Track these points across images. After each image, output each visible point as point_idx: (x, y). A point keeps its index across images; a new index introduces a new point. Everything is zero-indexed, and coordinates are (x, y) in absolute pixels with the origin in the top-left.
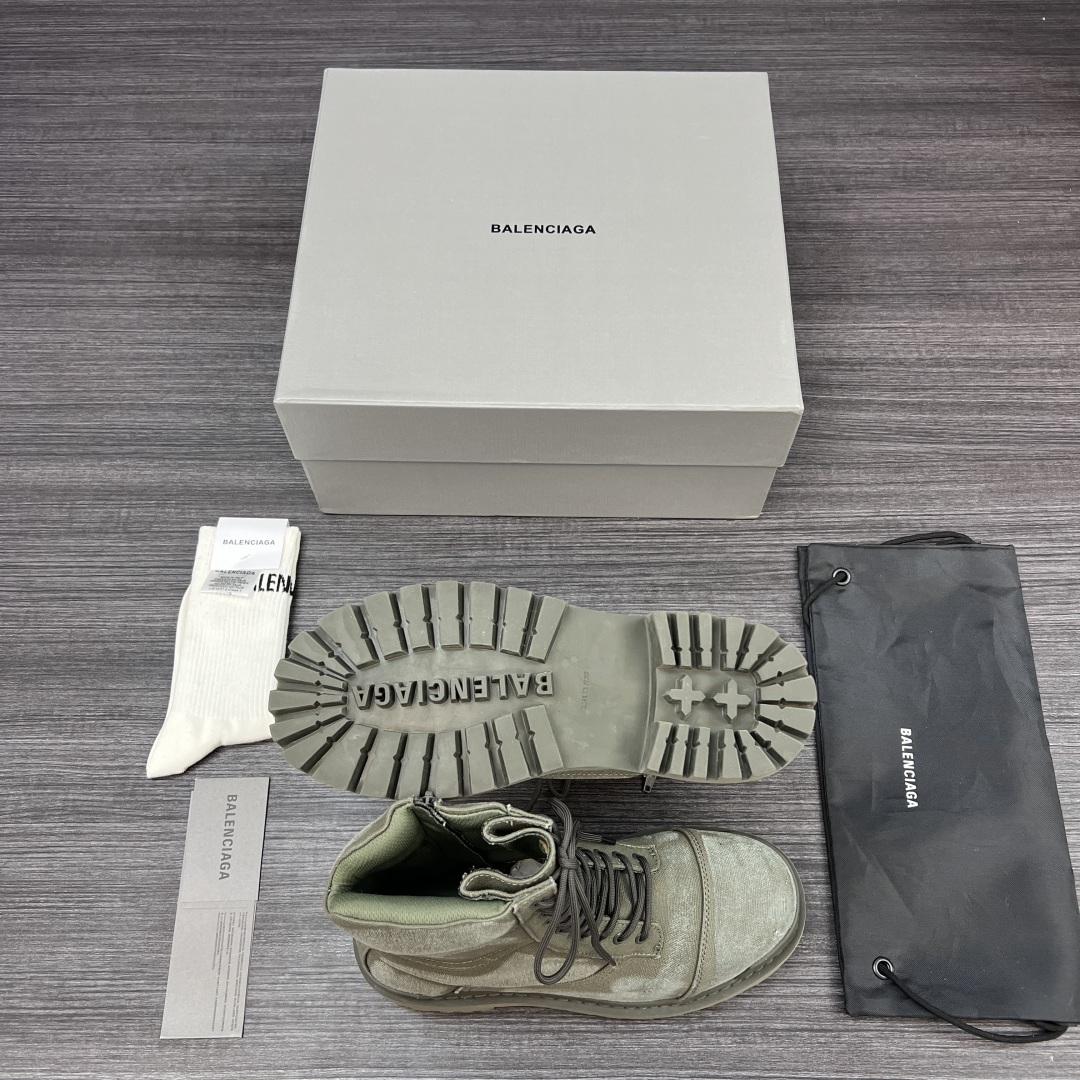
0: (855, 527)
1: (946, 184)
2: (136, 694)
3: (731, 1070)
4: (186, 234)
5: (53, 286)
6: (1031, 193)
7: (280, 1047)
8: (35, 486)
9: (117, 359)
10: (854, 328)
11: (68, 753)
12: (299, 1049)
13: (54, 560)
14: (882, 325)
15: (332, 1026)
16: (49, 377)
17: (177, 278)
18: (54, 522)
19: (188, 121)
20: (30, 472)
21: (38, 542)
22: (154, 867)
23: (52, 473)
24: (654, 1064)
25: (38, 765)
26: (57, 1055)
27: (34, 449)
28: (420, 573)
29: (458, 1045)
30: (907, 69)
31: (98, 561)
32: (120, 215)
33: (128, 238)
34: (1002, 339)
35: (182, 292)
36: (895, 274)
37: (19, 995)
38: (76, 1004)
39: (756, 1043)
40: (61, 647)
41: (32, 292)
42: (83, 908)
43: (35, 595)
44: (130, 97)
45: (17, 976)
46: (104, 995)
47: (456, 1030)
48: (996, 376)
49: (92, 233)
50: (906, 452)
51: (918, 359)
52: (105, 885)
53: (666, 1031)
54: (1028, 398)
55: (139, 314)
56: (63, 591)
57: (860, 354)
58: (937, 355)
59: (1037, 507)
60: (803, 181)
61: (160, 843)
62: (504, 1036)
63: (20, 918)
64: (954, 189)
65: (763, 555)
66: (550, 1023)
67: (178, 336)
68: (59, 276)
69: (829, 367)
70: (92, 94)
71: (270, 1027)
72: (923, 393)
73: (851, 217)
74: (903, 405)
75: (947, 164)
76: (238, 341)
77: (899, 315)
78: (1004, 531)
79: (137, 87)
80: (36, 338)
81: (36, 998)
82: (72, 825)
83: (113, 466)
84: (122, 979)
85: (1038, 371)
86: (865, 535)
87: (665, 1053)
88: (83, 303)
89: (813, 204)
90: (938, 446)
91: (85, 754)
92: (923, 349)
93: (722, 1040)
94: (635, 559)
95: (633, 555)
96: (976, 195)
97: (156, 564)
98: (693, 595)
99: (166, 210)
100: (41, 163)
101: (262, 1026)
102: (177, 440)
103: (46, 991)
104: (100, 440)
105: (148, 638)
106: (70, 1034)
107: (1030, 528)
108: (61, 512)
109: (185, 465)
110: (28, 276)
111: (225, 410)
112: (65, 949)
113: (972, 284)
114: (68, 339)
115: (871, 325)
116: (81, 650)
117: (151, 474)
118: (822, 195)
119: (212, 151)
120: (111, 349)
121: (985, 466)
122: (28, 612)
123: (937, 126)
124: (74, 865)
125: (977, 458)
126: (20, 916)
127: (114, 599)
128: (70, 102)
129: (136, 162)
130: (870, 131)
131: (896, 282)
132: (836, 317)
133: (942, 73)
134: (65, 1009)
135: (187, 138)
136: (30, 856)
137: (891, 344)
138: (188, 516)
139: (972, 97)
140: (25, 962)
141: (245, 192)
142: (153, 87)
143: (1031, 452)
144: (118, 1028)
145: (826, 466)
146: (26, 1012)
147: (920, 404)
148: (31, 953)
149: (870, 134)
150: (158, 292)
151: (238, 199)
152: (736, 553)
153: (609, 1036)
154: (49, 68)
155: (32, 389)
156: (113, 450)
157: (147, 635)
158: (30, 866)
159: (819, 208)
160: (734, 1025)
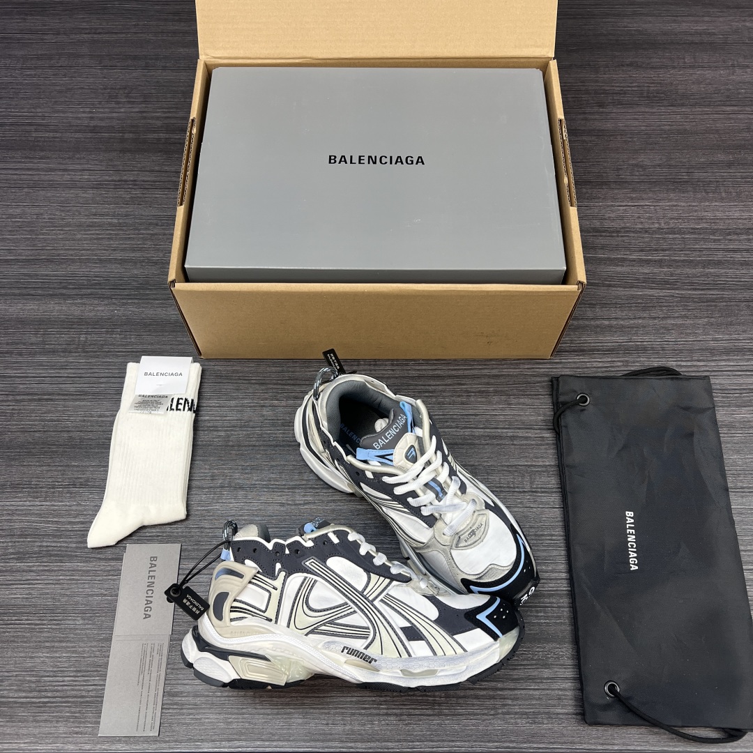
0: (613, 350)
1: (679, 102)
2: (92, 469)
3: (525, 743)
4: (127, 136)
5: (30, 173)
6: (740, 109)
7: (198, 726)
8: (18, 318)
9: (78, 226)
10: (612, 206)
11: (43, 512)
12: (212, 727)
13: (31, 372)
14: (632, 204)
15: (236, 711)
16: (28, 239)
17: (121, 168)
18: (32, 344)
19: (127, 54)
20: (14, 308)
21: (20, 360)
22: (105, 595)
23: (30, 309)
24: (469, 738)
25: (21, 521)
26: (36, 731)
27: (17, 291)
28: (298, 382)
29: (327, 724)
30: (650, 19)
31: (64, 373)
32: (79, 122)
33: (85, 138)
34: (719, 214)
35: (125, 178)
36: (642, 167)
37: (7, 688)
38: (49, 694)
39: (543, 724)
40: (37, 435)
41: (15, 177)
42: (54, 624)
43: (18, 398)
44: (85, 36)
45: (6, 674)
46: (70, 688)
47: (326, 714)
48: (715, 241)
49: (58, 135)
50: (650, 296)
51: (658, 228)
52: (70, 608)
53: (478, 714)
54: (738, 256)
55: (93, 194)
56: (38, 395)
57: (615, 225)
58: (672, 226)
59: (746, 336)
60: (574, 99)
61: (110, 577)
62: (361, 718)
63: (8, 632)
64: (683, 106)
65: (547, 370)
66: (394, 709)
67: (122, 210)
68: (35, 166)
69: (595, 234)
70: (58, 34)
71: (190, 711)
72: (662, 253)
73: (609, 125)
74: (648, 262)
75: (679, 87)
76: (165, 214)
77: (645, 196)
78: (721, 353)
79: (91, 29)
80: (18, 211)
81: (20, 690)
82: (46, 564)
83: (75, 304)
84: (83, 676)
85: (746, 237)
86: (621, 355)
87: (478, 730)
88: (52, 185)
89: (582, 116)
90: (673, 291)
91: (55, 513)
92: (662, 221)
93: (519, 721)
94: (453, 372)
95: (452, 370)
96: (700, 110)
97: (106, 375)
98: (496, 399)
99: (112, 118)
100: (21, 84)
101: (185, 711)
102: (121, 285)
103: (27, 685)
104: (65, 284)
105: (101, 429)
106: (45, 716)
107: (741, 351)
108: (37, 337)
109: (126, 304)
110: (11, 166)
111: (156, 263)
112: (41, 655)
113: (698, 175)
114: (42, 211)
115: (624, 204)
116: (52, 437)
117: (100, 310)
118: (588, 110)
119: (145, 76)
120: (73, 219)
121: (707, 306)
122: (13, 409)
123: (671, 58)
124: (48, 594)
125: (701, 300)
126: (8, 630)
127: (76, 400)
128: (42, 39)
129: (90, 83)
130: (623, 63)
131: (642, 173)
132: (599, 198)
133: (675, 21)
134: (41, 698)
135: (128, 66)
136: (15, 586)
137: (639, 217)
138: (129, 340)
139: (697, 39)
140: (12, 664)
141: (170, 106)
142: (103, 29)
143: (740, 296)
144: (79, 712)
145: (592, 306)
146: (12, 700)
147: (660, 261)
148: (16, 657)
149: (623, 66)
150: (107, 178)
151: (164, 110)
152: (527, 368)
153: (436, 718)
154: (27, 15)
155: (15, 248)
156: (74, 292)
157: (100, 426)
158: (15, 594)
159: (586, 119)
160: (527, 711)
